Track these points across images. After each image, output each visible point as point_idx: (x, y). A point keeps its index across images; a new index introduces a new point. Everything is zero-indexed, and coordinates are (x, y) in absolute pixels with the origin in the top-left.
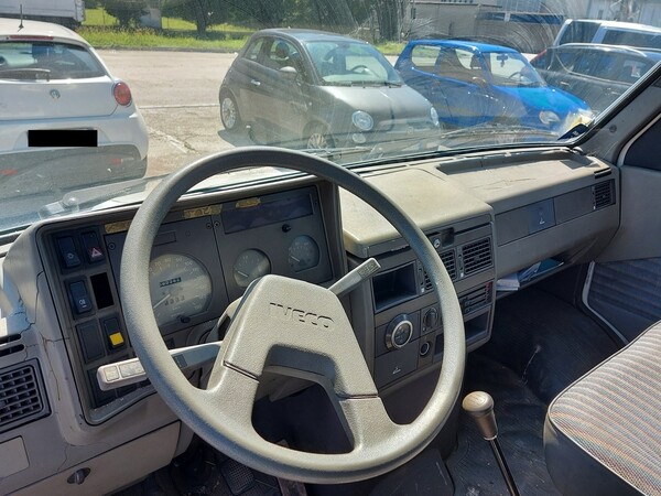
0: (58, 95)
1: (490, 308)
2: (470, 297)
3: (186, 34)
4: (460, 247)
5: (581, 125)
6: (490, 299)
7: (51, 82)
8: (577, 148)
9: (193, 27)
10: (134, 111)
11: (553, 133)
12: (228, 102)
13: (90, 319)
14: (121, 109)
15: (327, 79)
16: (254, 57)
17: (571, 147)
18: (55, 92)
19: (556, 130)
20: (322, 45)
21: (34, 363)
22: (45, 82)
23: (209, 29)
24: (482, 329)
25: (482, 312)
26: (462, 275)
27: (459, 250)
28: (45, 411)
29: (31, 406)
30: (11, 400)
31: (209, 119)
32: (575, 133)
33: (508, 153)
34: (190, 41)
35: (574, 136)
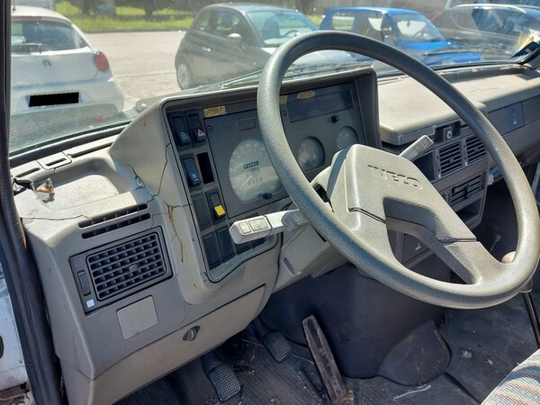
0: (50, 64)
1: (482, 195)
2: (470, 184)
3: (138, 18)
4: (464, 139)
5: (533, 43)
6: (483, 187)
7: (44, 54)
8: (526, 65)
9: (142, 12)
10: (111, 76)
11: (507, 52)
12: (183, 68)
13: (199, 192)
14: (100, 74)
15: (267, 42)
16: (202, 29)
17: (522, 64)
18: (47, 62)
19: (510, 49)
20: (262, 15)
21: (158, 230)
22: (38, 54)
23: (155, 13)
24: (477, 214)
25: (478, 198)
26: (466, 164)
27: (464, 142)
28: (168, 273)
29: (156, 269)
30: (142, 264)
31: (167, 83)
32: (528, 50)
33: (474, 69)
34: (141, 24)
35: (527, 53)
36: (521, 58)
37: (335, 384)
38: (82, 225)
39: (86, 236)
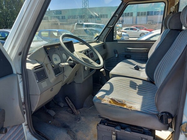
5: (97, 36)
21: (44, 69)
36: (96, 39)
37: (75, 111)
38: (34, 67)
39: (35, 69)
